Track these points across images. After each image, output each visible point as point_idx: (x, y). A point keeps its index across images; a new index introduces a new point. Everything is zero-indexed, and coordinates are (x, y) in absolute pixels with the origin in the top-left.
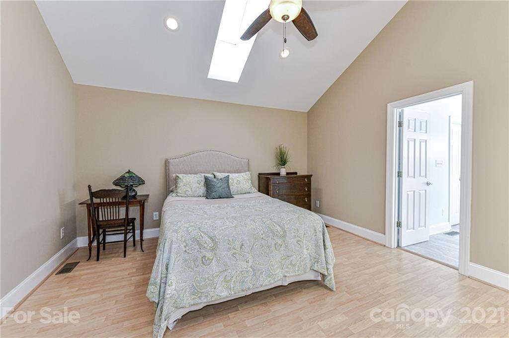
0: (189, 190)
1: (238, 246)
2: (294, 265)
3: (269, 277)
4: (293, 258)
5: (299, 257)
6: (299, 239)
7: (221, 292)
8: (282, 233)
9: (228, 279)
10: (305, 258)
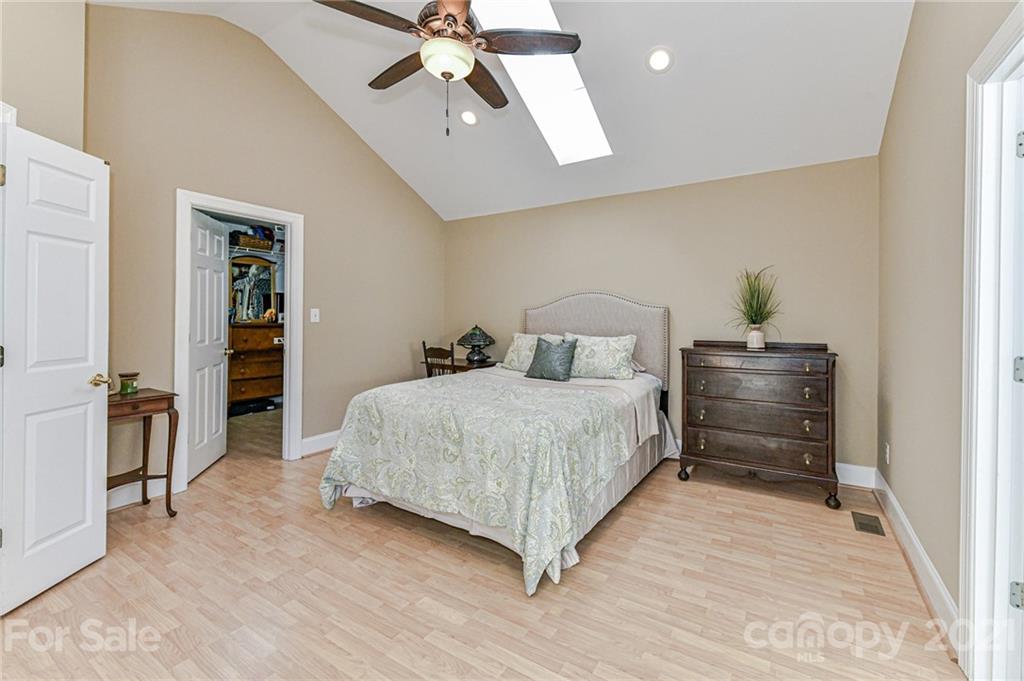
0: (516, 359)
1: (402, 435)
2: (472, 501)
3: (433, 499)
4: (471, 486)
5: (480, 491)
6: (482, 456)
7: (383, 486)
8: (457, 436)
9: (391, 474)
10: (488, 497)
